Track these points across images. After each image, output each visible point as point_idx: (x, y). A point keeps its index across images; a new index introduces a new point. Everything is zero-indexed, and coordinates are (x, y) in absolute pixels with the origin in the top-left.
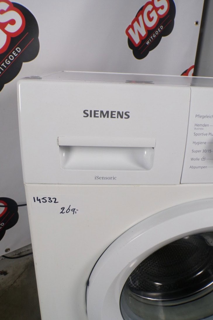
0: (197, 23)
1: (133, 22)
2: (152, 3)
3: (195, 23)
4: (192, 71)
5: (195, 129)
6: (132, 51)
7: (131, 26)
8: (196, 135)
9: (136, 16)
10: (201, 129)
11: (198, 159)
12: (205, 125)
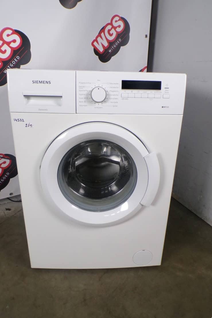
0: (146, 36)
1: (97, 37)
2: (111, 24)
3: (145, 36)
4: (146, 70)
5: (79, 88)
6: (97, 57)
7: (96, 40)
8: (80, 91)
9: (99, 33)
10: (82, 88)
11: (83, 102)
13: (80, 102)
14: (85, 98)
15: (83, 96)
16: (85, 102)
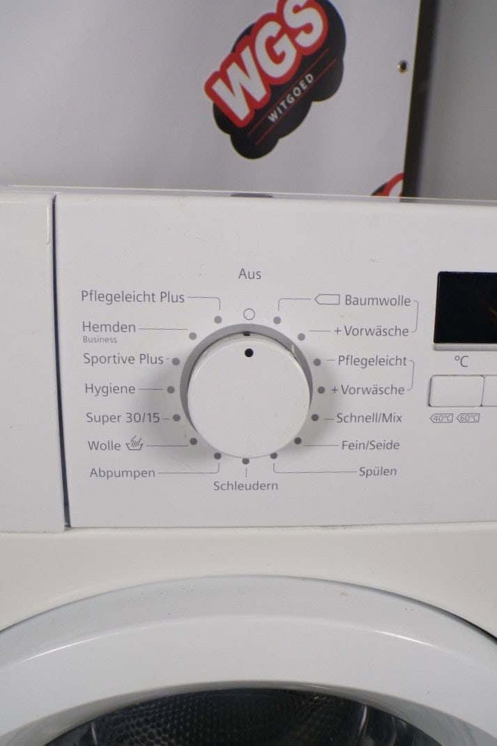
0: (404, 66)
1: (226, 64)
2: (278, 17)
3: (399, 67)
4: (399, 187)
5: (85, 339)
6: (227, 137)
7: (222, 75)
8: (91, 360)
9: (234, 50)
10: (106, 340)
11: (117, 447)
12: (122, 328)
13: (93, 446)
14: (132, 417)
15: (120, 404)
16: (135, 445)
